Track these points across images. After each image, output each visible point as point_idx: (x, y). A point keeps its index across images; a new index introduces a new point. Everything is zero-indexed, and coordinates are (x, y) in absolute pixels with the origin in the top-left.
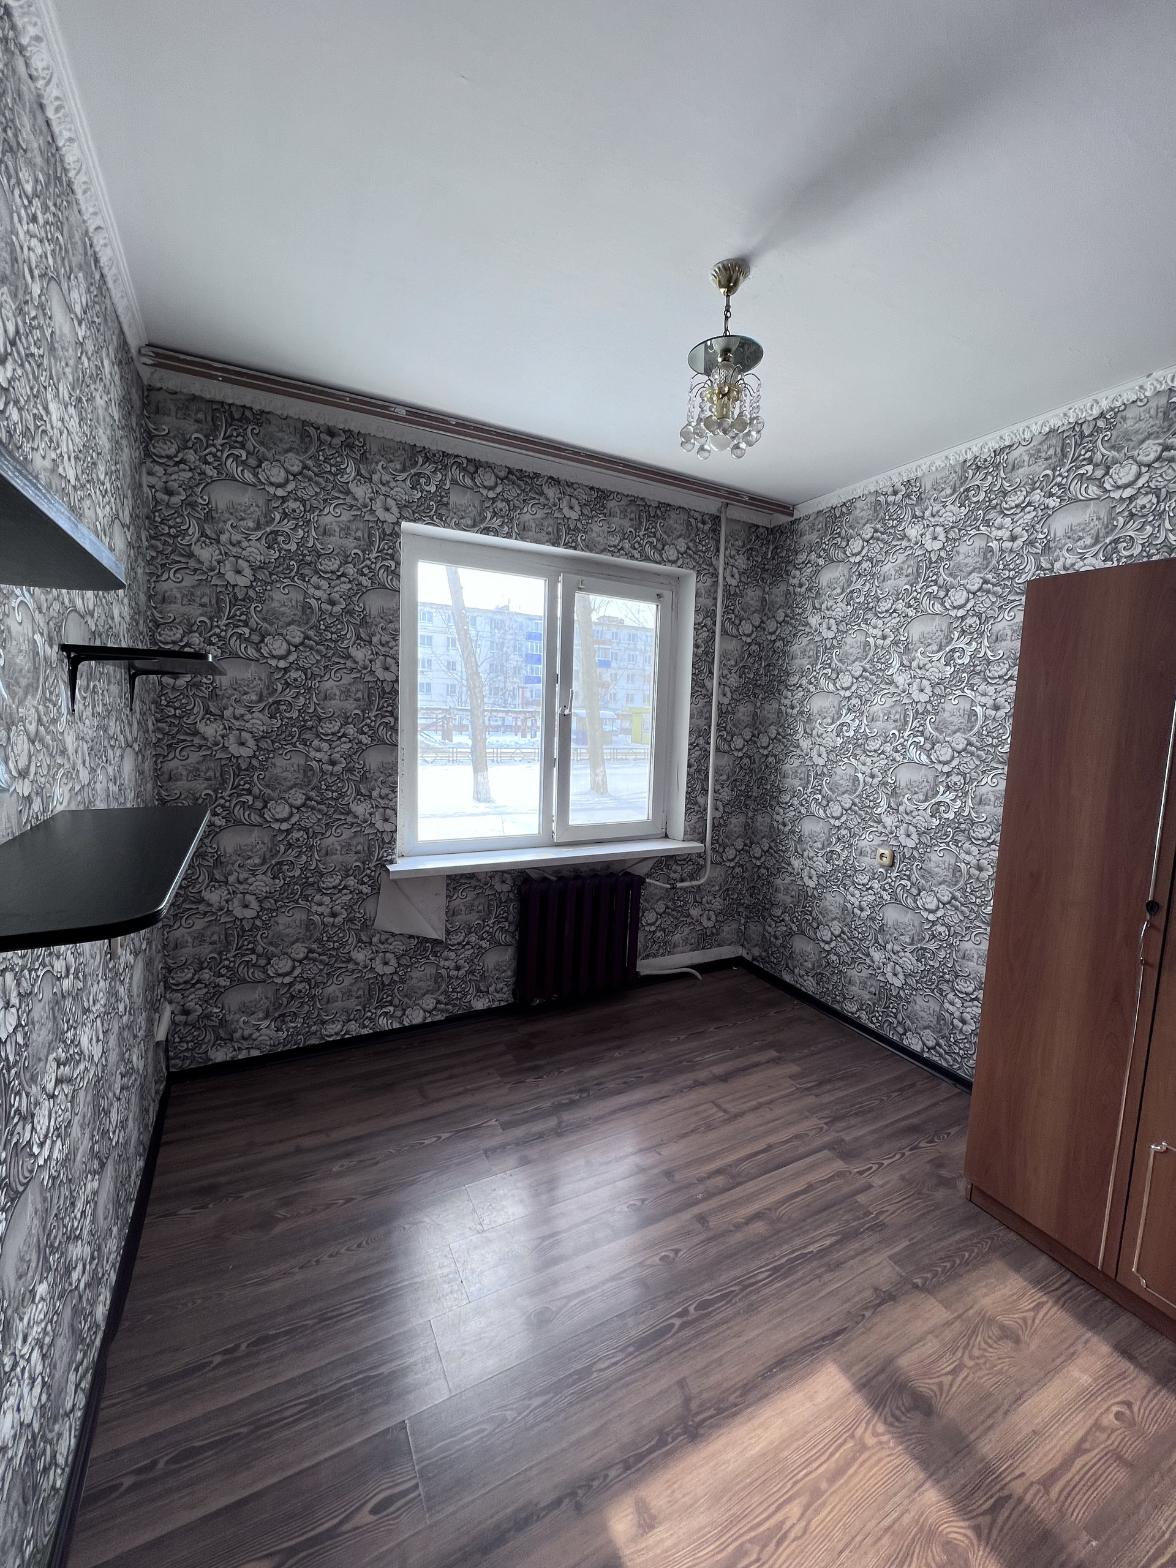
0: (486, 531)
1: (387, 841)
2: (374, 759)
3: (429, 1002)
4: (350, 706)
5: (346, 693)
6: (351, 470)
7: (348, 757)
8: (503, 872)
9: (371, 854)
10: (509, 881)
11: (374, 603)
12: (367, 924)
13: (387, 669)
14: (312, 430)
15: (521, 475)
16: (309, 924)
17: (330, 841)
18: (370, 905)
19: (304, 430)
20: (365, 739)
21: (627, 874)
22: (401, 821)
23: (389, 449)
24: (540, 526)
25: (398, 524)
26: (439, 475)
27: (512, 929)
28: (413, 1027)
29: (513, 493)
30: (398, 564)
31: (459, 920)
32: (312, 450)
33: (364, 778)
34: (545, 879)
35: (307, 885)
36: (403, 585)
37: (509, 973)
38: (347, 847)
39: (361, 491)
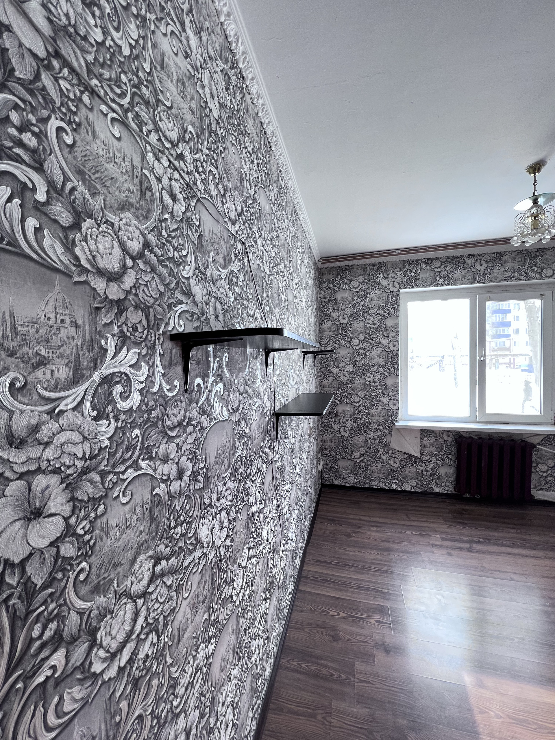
0: (437, 285)
1: (395, 413)
2: (389, 381)
3: (414, 483)
4: (381, 361)
5: (379, 357)
6: (381, 276)
7: (380, 380)
8: (448, 431)
9: (389, 417)
10: (452, 436)
11: (389, 322)
12: (387, 445)
13: (394, 346)
14: (367, 266)
15: (454, 258)
16: (366, 441)
17: (373, 411)
18: (388, 438)
19: (364, 268)
20: (386, 373)
21: (523, 441)
22: (400, 405)
23: (394, 265)
24: (464, 277)
25: (399, 291)
26: (415, 268)
27: (454, 458)
28: (406, 492)
29: (449, 266)
30: (399, 306)
31: (427, 450)
32: (367, 273)
33: (386, 388)
34: (471, 437)
35: (365, 427)
36: (401, 313)
37: (452, 479)
38: (379, 414)
39: (384, 283)
